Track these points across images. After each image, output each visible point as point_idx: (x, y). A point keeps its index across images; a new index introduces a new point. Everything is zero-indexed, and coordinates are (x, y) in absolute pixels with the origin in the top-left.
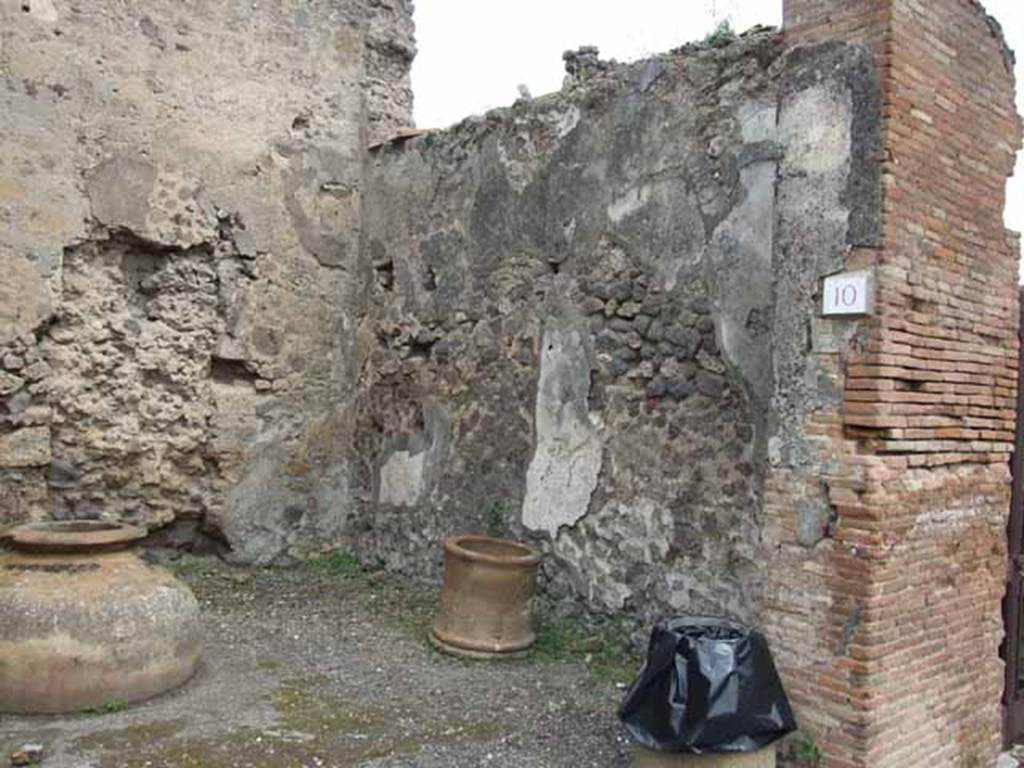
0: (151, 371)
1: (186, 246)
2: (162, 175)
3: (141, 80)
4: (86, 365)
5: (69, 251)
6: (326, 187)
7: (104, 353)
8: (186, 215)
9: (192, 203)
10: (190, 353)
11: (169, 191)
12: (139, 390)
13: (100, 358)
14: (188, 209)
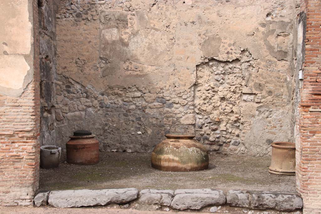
0: (222, 98)
1: (231, 60)
2: (223, 41)
3: (215, 14)
4: (204, 97)
5: (197, 66)
6: (279, 34)
7: (209, 93)
8: (230, 51)
9: (232, 47)
10: (234, 92)
11: (225, 45)
12: (219, 103)
13: (208, 95)
14: (231, 49)
